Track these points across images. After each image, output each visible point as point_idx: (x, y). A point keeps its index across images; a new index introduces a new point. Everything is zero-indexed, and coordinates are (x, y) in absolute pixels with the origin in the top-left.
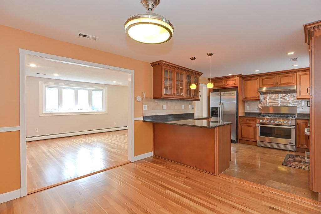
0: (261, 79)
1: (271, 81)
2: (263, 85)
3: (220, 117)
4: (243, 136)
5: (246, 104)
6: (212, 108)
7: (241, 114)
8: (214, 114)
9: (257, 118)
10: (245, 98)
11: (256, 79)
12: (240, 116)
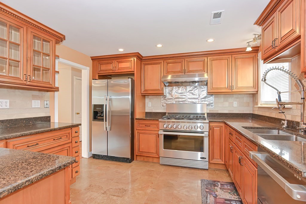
0: (165, 63)
1: (178, 67)
2: (168, 73)
3: (106, 121)
4: (140, 150)
5: (147, 100)
6: (95, 106)
7: (138, 116)
8: (99, 116)
9: (161, 122)
10: (145, 91)
11: (160, 63)
12: (136, 119)
